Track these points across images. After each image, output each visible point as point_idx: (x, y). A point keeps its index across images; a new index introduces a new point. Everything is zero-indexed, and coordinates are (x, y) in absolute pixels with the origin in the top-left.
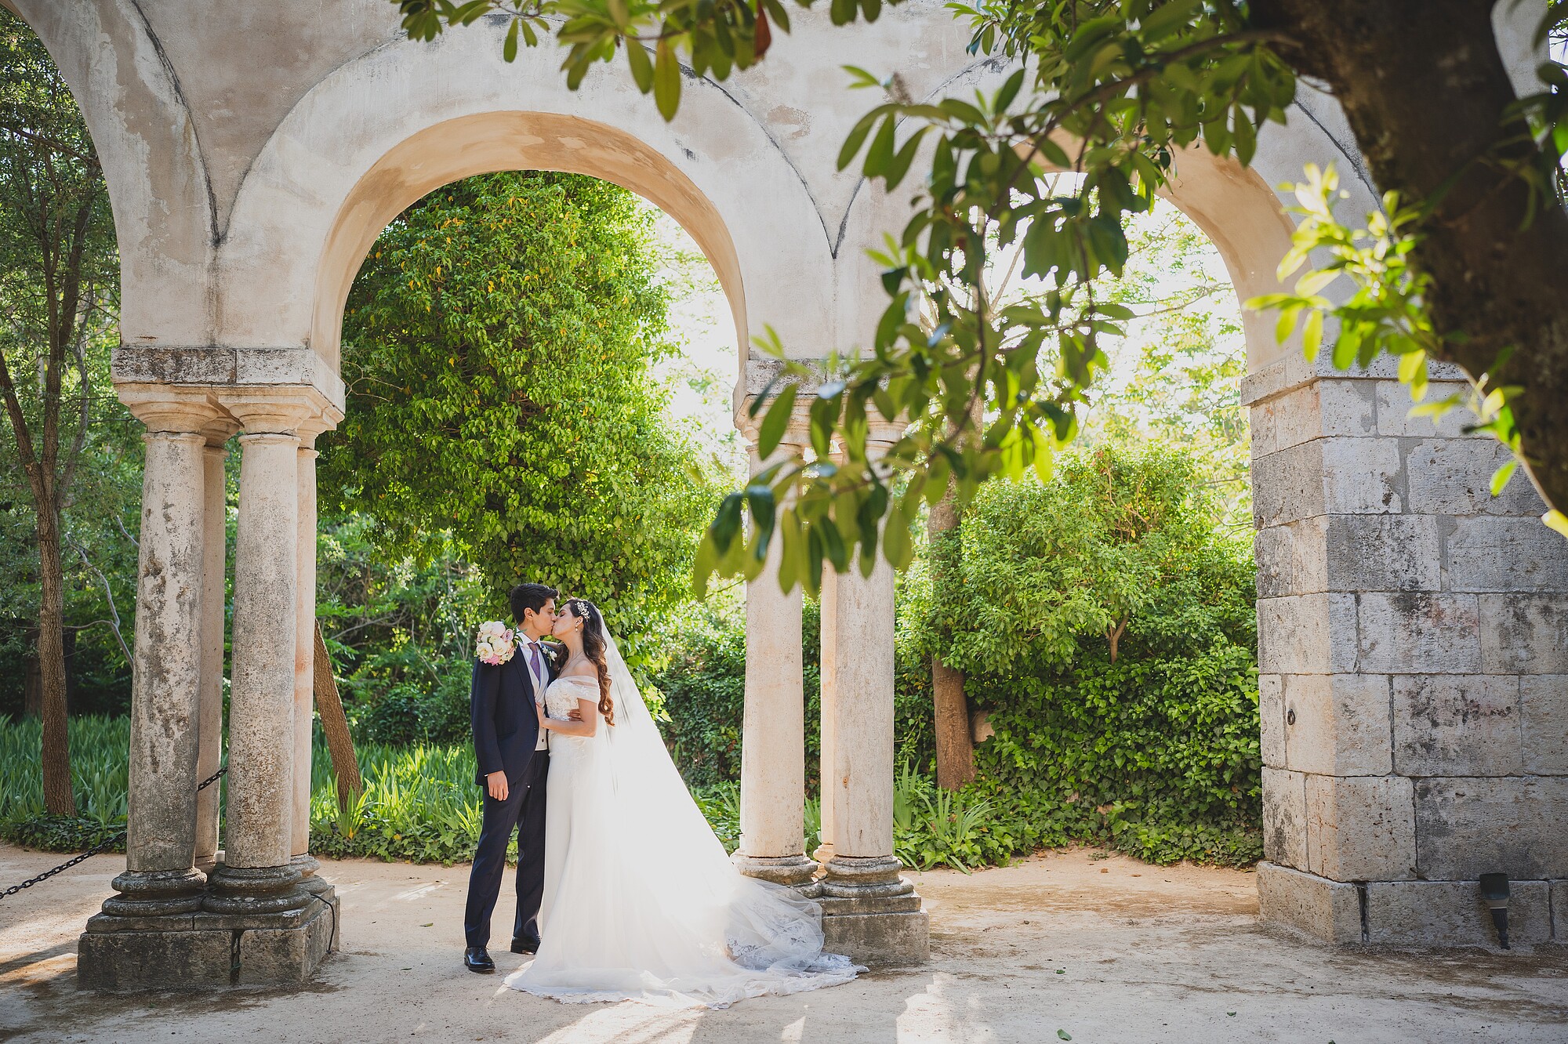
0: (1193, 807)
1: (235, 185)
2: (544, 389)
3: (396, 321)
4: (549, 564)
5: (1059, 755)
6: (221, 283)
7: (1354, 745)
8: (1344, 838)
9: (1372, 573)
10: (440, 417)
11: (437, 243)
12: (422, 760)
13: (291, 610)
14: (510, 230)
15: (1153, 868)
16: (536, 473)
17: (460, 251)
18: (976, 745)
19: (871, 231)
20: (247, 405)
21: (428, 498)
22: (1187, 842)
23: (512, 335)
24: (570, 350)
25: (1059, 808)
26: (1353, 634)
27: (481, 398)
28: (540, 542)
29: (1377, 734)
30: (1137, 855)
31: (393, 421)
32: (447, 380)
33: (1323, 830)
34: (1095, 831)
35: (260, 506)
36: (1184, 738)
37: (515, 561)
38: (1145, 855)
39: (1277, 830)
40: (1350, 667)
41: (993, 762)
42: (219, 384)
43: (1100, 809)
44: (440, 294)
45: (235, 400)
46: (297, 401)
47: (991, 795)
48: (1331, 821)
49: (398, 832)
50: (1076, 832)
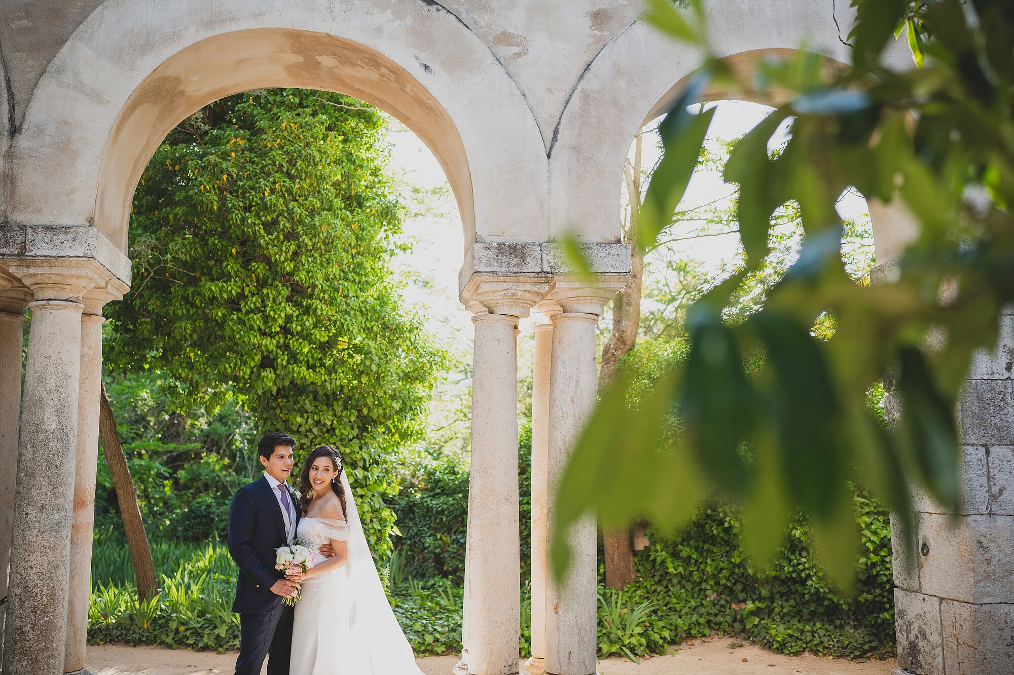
0: (813, 608)
1: (32, 84)
2: (308, 272)
3: (190, 218)
4: (306, 412)
5: (701, 563)
6: (15, 168)
7: (988, 576)
8: (982, 658)
9: (999, 429)
10: (225, 296)
11: (225, 156)
12: (211, 557)
13: (70, 456)
14: (283, 148)
15: (782, 657)
16: (301, 340)
17: (243, 163)
18: (635, 553)
19: (579, 136)
20: (35, 275)
21: (215, 359)
22: (808, 636)
23: (283, 230)
24: (329, 243)
25: (702, 605)
26: (984, 481)
27: (258, 281)
28: (300, 395)
29: (1007, 567)
30: (768, 645)
31: (185, 299)
32: (231, 266)
33: (961, 649)
34: (731, 623)
35: (44, 363)
36: (804, 554)
37: (281, 409)
38: (775, 646)
39: (911, 643)
40: (983, 510)
41: (649, 567)
42: (10, 255)
43: (734, 606)
44: (225, 196)
45: (26, 271)
46: (80, 272)
47: (648, 593)
48: (970, 642)
49: (182, 624)
50: (716, 624)
